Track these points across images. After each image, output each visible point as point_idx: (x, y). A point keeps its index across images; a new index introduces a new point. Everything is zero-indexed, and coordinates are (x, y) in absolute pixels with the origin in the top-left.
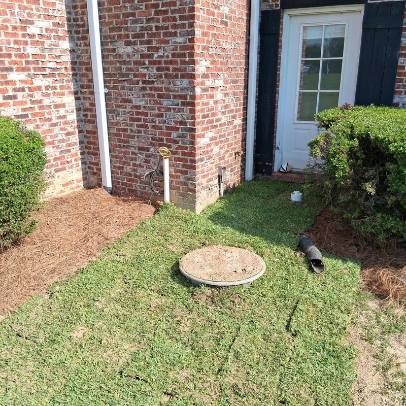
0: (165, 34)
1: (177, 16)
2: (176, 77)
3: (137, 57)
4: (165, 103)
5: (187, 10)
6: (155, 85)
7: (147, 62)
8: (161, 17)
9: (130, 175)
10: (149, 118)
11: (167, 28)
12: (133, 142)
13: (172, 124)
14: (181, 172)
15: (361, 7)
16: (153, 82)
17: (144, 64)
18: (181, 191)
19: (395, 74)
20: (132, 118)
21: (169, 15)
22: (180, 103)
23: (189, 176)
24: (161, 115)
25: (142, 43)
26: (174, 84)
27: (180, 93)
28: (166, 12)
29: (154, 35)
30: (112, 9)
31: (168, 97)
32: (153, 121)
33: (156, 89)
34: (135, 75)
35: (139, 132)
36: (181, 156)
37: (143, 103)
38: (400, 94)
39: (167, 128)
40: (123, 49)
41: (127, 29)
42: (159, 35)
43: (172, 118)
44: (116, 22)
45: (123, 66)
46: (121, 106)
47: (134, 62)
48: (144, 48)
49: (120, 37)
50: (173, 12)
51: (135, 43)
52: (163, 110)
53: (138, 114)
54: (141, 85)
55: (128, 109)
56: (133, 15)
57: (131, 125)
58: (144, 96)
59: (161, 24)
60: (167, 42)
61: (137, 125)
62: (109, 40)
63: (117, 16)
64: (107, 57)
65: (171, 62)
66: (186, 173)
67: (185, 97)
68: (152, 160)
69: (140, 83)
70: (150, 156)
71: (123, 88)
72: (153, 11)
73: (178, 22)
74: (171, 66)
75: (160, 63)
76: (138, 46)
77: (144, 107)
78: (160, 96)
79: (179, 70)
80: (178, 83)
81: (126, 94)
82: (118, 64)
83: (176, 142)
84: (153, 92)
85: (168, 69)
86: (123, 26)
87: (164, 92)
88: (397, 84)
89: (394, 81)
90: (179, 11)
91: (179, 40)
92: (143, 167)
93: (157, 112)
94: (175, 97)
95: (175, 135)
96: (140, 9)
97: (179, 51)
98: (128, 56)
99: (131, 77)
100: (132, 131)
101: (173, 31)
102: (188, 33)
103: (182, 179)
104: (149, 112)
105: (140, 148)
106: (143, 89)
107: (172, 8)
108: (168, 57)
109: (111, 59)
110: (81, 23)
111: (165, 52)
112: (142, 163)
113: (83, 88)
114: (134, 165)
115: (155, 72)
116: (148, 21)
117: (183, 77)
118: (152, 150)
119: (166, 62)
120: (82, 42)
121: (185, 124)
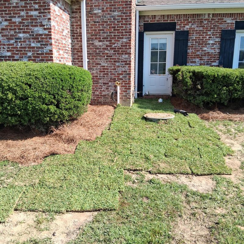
0: (118, 38)
1: (124, 31)
2: (123, 54)
3: (104, 47)
4: (117, 64)
5: (128, 29)
6: (113, 57)
7: (109, 48)
8: (116, 32)
9: (98, 95)
10: (109, 70)
11: (119, 36)
12: (100, 81)
13: (120, 72)
14: (124, 91)
15: (174, 32)
16: (112, 56)
17: (108, 49)
18: (124, 99)
19: (187, 55)
20: (100, 71)
21: (120, 31)
22: (124, 64)
23: (127, 92)
24: (115, 69)
25: (107, 41)
26: (121, 57)
27: (124, 60)
28: (119, 30)
29: (113, 38)
30: (93, 28)
31: (119, 62)
32: (111, 72)
33: (113, 59)
34: (103, 54)
35: (104, 76)
36: (124, 85)
37: (107, 64)
38: (189, 62)
39: (118, 74)
40: (97, 43)
41: (100, 35)
42: (115, 38)
43: (120, 70)
44: (94, 32)
45: (97, 50)
46: (95, 66)
47: (103, 48)
48: (108, 43)
49: (96, 38)
50: (122, 30)
51: (104, 41)
52: (116, 67)
53: (104, 70)
54: (106, 57)
55: (99, 67)
56: (103, 30)
57: (100, 74)
58: (107, 62)
59: (116, 34)
60: (119, 41)
61: (103, 74)
62: (91, 40)
63: (96, 30)
64: (89, 46)
65: (120, 48)
66: (126, 91)
67: (126, 61)
68: (110, 88)
69: (106, 56)
70: (109, 86)
71: (96, 59)
72: (113, 29)
73: (124, 34)
74: (120, 50)
75: (115, 49)
76: (105, 42)
77: (107, 66)
78: (114, 62)
79: (124, 51)
80: (123, 56)
81: (98, 61)
82: (94, 49)
83: (121, 79)
84: (112, 60)
85: (119, 51)
86: (98, 34)
87: (117, 60)
88: (188, 59)
89: (187, 58)
90: (125, 30)
91: (124, 40)
92: (105, 91)
93: (113, 68)
94: (122, 62)
95: (121, 77)
96: (106, 28)
97: (124, 44)
98: (100, 46)
99: (101, 54)
100: (100, 76)
101: (122, 37)
102: (128, 38)
103: (124, 94)
104: (109, 68)
105: (104, 83)
106: (107, 59)
107: (122, 29)
108: (119, 46)
109: (91, 47)
110: (76, 32)
111: (119, 44)
112: (105, 90)
113: (75, 59)
114: (100, 91)
115: (113, 52)
116: (110, 33)
117: (126, 54)
118: (110, 84)
119: (118, 48)
120: (76, 40)
121: (126, 72)
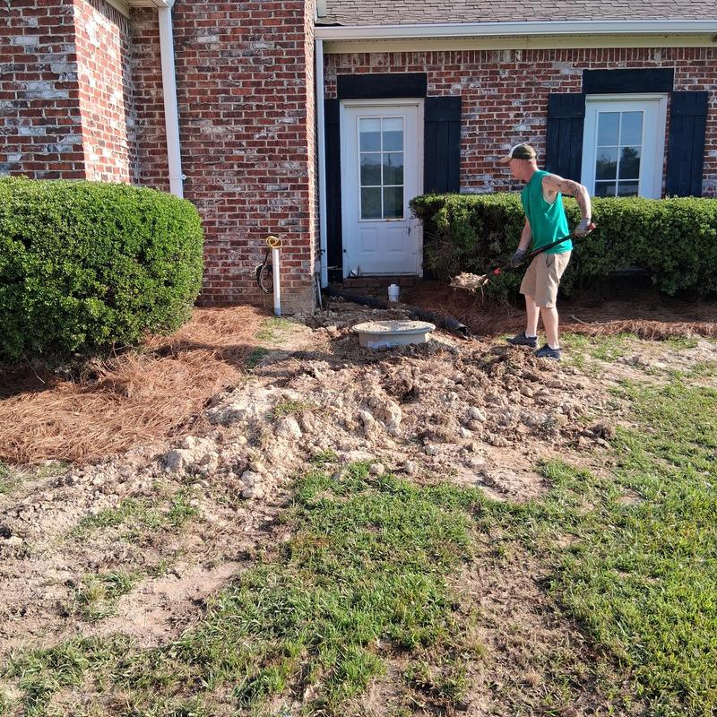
0: (269, 114)
1: (285, 96)
2: (284, 158)
3: (232, 138)
4: (270, 187)
5: (296, 90)
6: (256, 168)
7: (244, 144)
8: (264, 96)
9: (218, 277)
10: (247, 206)
11: (272, 107)
12: (223, 237)
13: (280, 211)
14: (292, 264)
15: (421, 102)
16: (253, 165)
17: (241, 145)
18: (292, 286)
19: (459, 166)
20: (222, 208)
21: (275, 94)
22: (289, 186)
23: (302, 267)
24: (265, 202)
25: (237, 122)
26: (281, 167)
27: (289, 176)
28: (271, 91)
29: (254, 114)
30: (195, 84)
31: (274, 181)
32: (252, 209)
33: (256, 173)
34: (227, 158)
35: (233, 223)
36: (291, 246)
37: (239, 189)
38: (465, 185)
39: (272, 216)
40: (208, 128)
41: (216, 107)
42: (261, 114)
43: (279, 204)
44: (201, 98)
45: (210, 148)
46: (206, 195)
47: (226, 143)
48: (240, 128)
49: (206, 115)
50: (278, 91)
51: (228, 123)
52: (266, 195)
53: (231, 204)
54: (236, 168)
55: (217, 197)
56: (226, 92)
57: (220, 216)
58: (239, 181)
59: (264, 103)
60: (273, 122)
61: (229, 216)
62: (191, 118)
63: (203, 92)
64: (186, 137)
65: (277, 143)
66: (299, 264)
67: (295, 180)
68: (251, 255)
69: (235, 166)
70: (249, 251)
71: (209, 173)
72: (253, 89)
73: (286, 102)
74: (277, 148)
75: (262, 144)
76: (233, 126)
77: (240, 194)
78: (262, 180)
79: (288, 151)
80: (287, 165)
81: (213, 180)
82: (202, 145)
83: (283, 230)
84: (253, 177)
85: (273, 151)
86: (213, 103)
87: (268, 175)
88: (461, 175)
89: (459, 172)
90: (287, 91)
91: (287, 120)
92: (238, 265)
93: (258, 198)
94: (282, 180)
95: (283, 223)
96: (235, 86)
97: (287, 131)
98: (218, 136)
99: (222, 159)
100: (221, 223)
101: (280, 111)
102: (298, 114)
103: (293, 271)
104: (247, 199)
105: (233, 243)
106: (239, 173)
107: (278, 88)
108: (273, 137)
109: (192, 139)
110: (147, 97)
111: (272, 132)
112: (237, 261)
113: (146, 175)
114: (224, 264)
115: (256, 154)
116: (246, 99)
117: (292, 158)
118: (251, 243)
119: (269, 144)
120: (146, 119)
121: (297, 209)
